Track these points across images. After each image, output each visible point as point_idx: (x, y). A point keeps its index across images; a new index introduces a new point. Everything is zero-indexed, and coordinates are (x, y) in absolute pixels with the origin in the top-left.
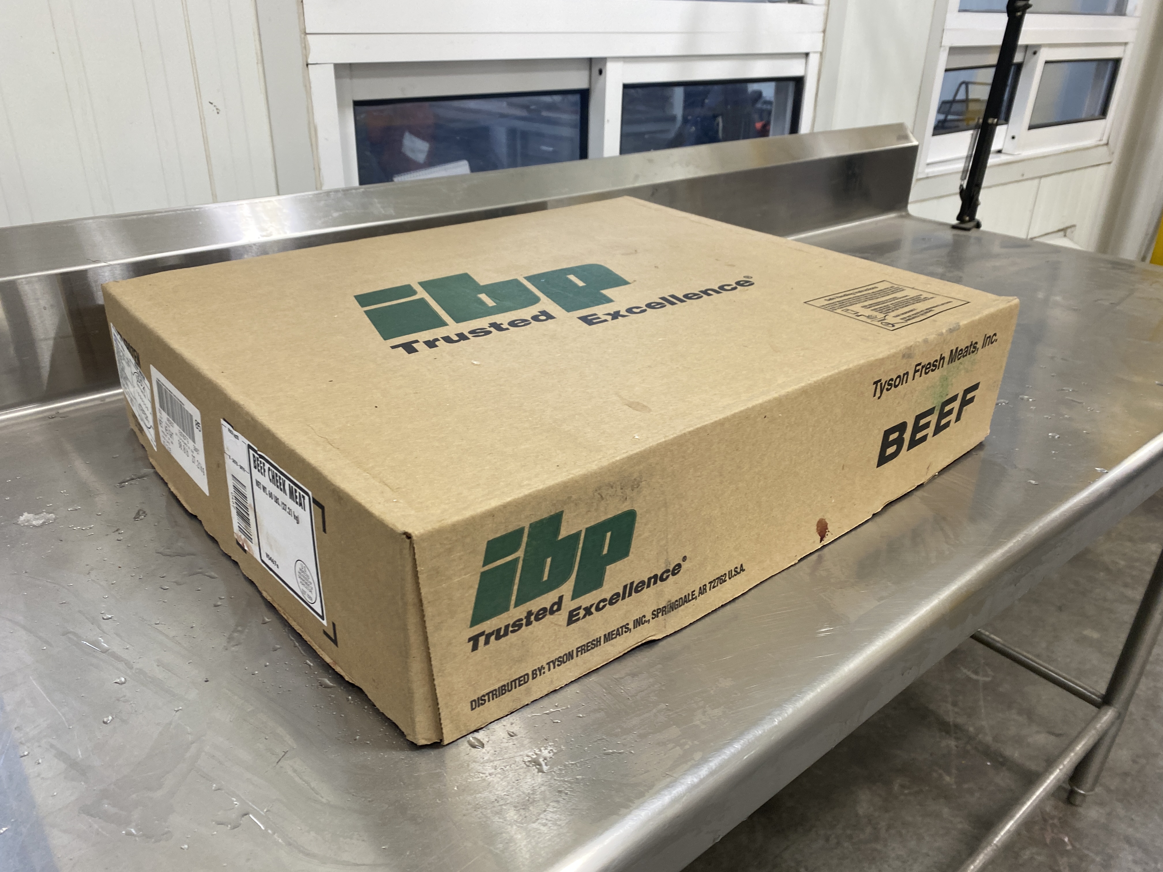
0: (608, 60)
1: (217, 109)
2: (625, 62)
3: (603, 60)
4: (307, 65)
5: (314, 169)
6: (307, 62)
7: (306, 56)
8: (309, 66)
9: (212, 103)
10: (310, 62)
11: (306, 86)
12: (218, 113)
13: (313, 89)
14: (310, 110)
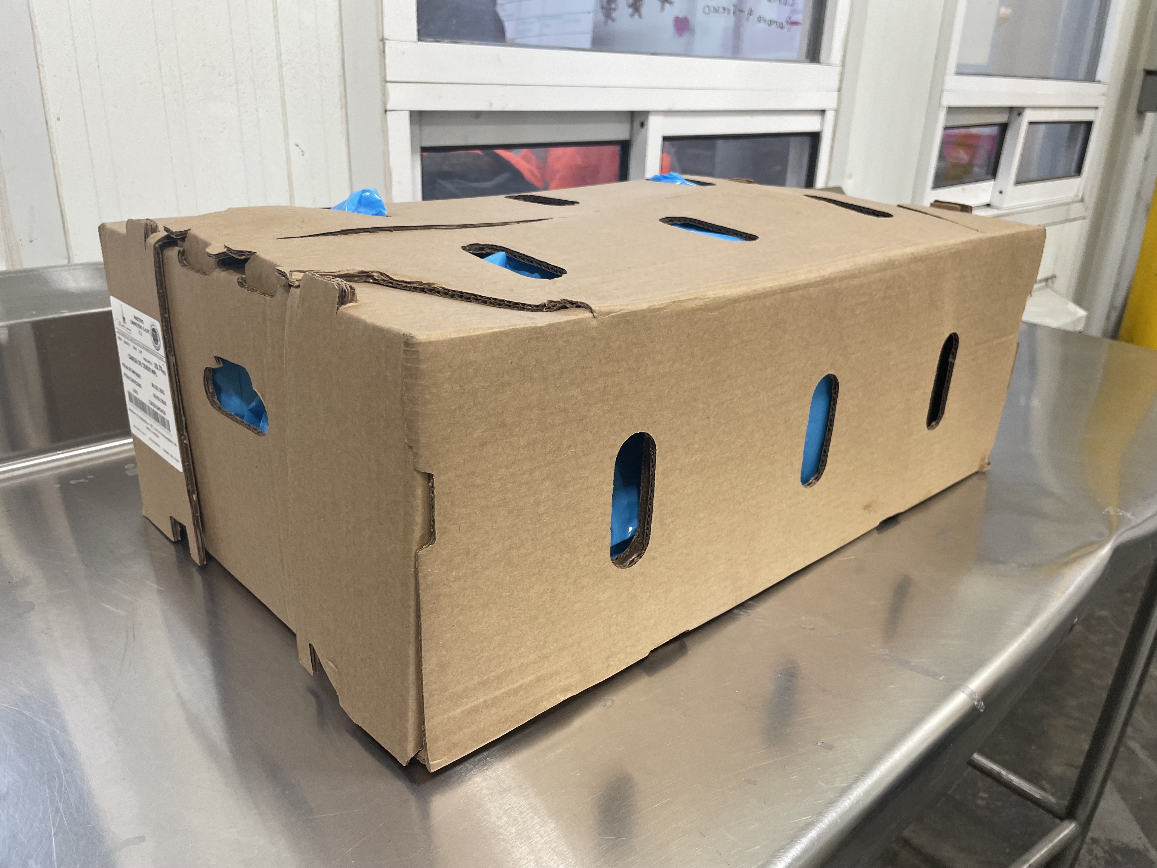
0: (651, 113)
1: (302, 151)
2: (665, 115)
3: (645, 114)
6: (385, 108)
7: (385, 103)
8: (388, 112)
9: (297, 145)
10: (388, 108)
11: (383, 131)
12: (303, 155)
13: (390, 135)
14: (386, 154)
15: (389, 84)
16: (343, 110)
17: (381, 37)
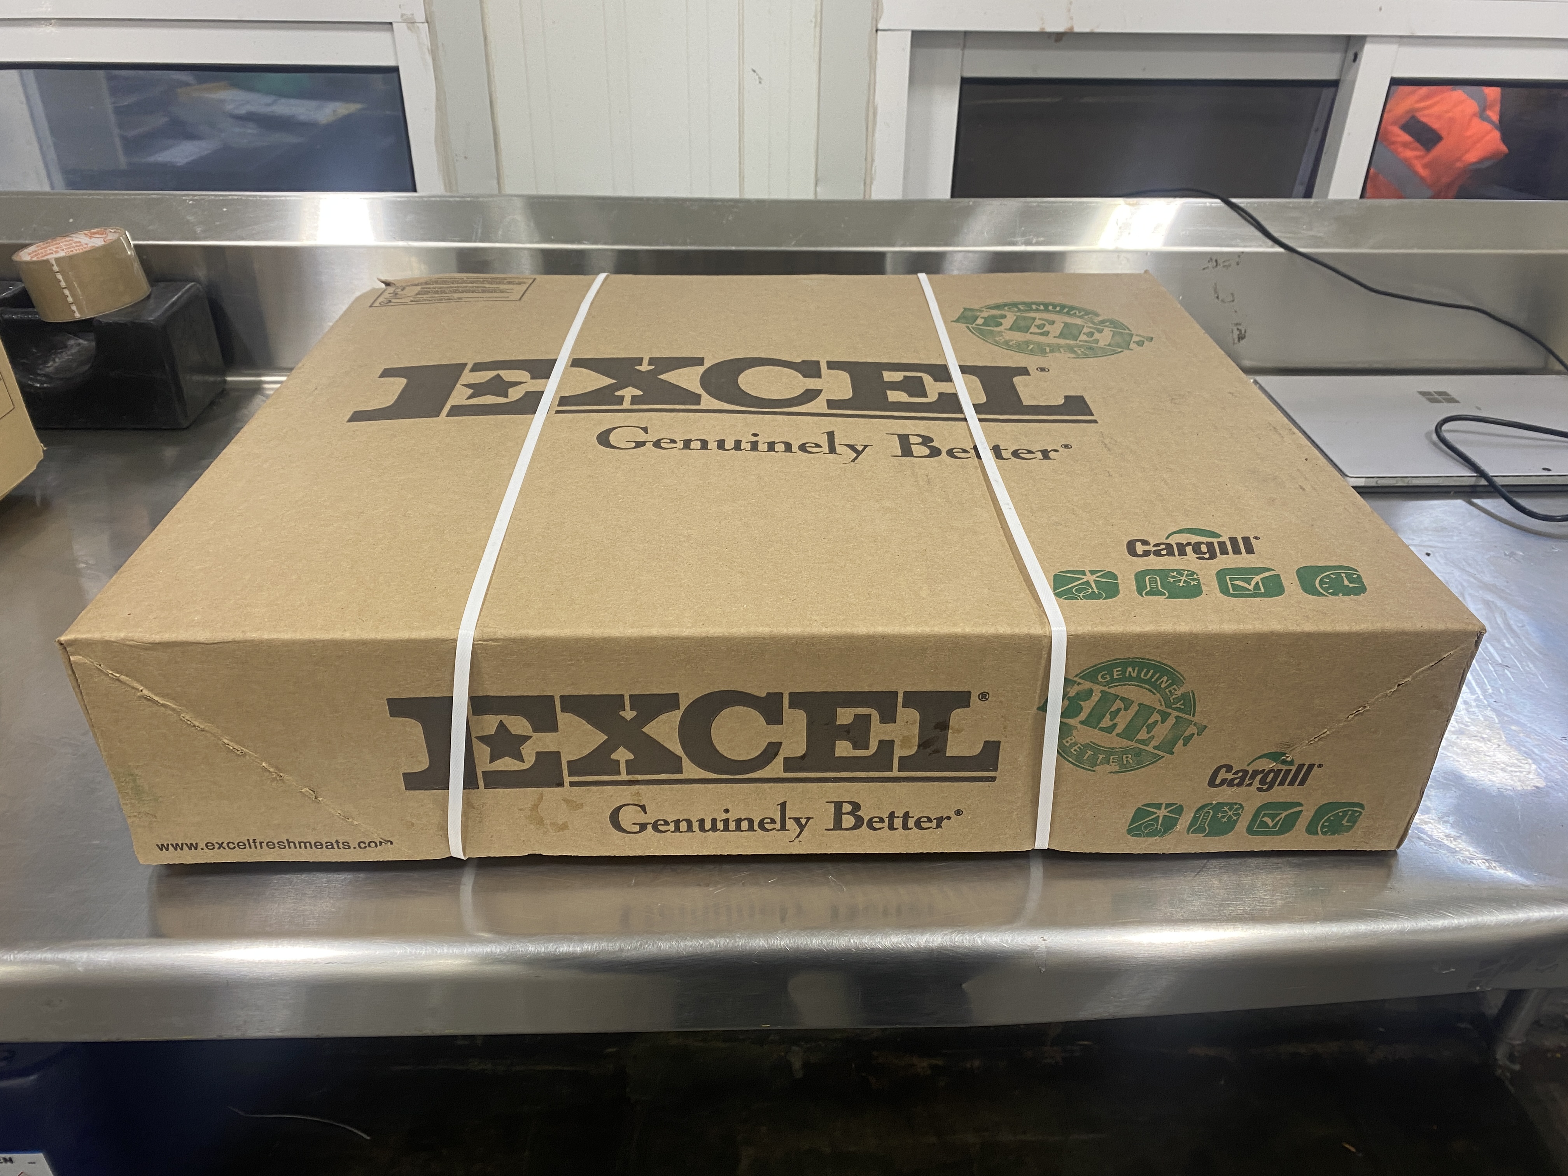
0: (1368, 39)
1: (760, 78)
2: (1400, 44)
3: (1361, 40)
4: (877, 31)
5: (866, 159)
6: (876, 26)
7: (876, 20)
8: (879, 32)
9: (754, 71)
10: (880, 27)
11: (870, 57)
12: (760, 82)
13: (879, 62)
14: (871, 86)
16: (818, 29)
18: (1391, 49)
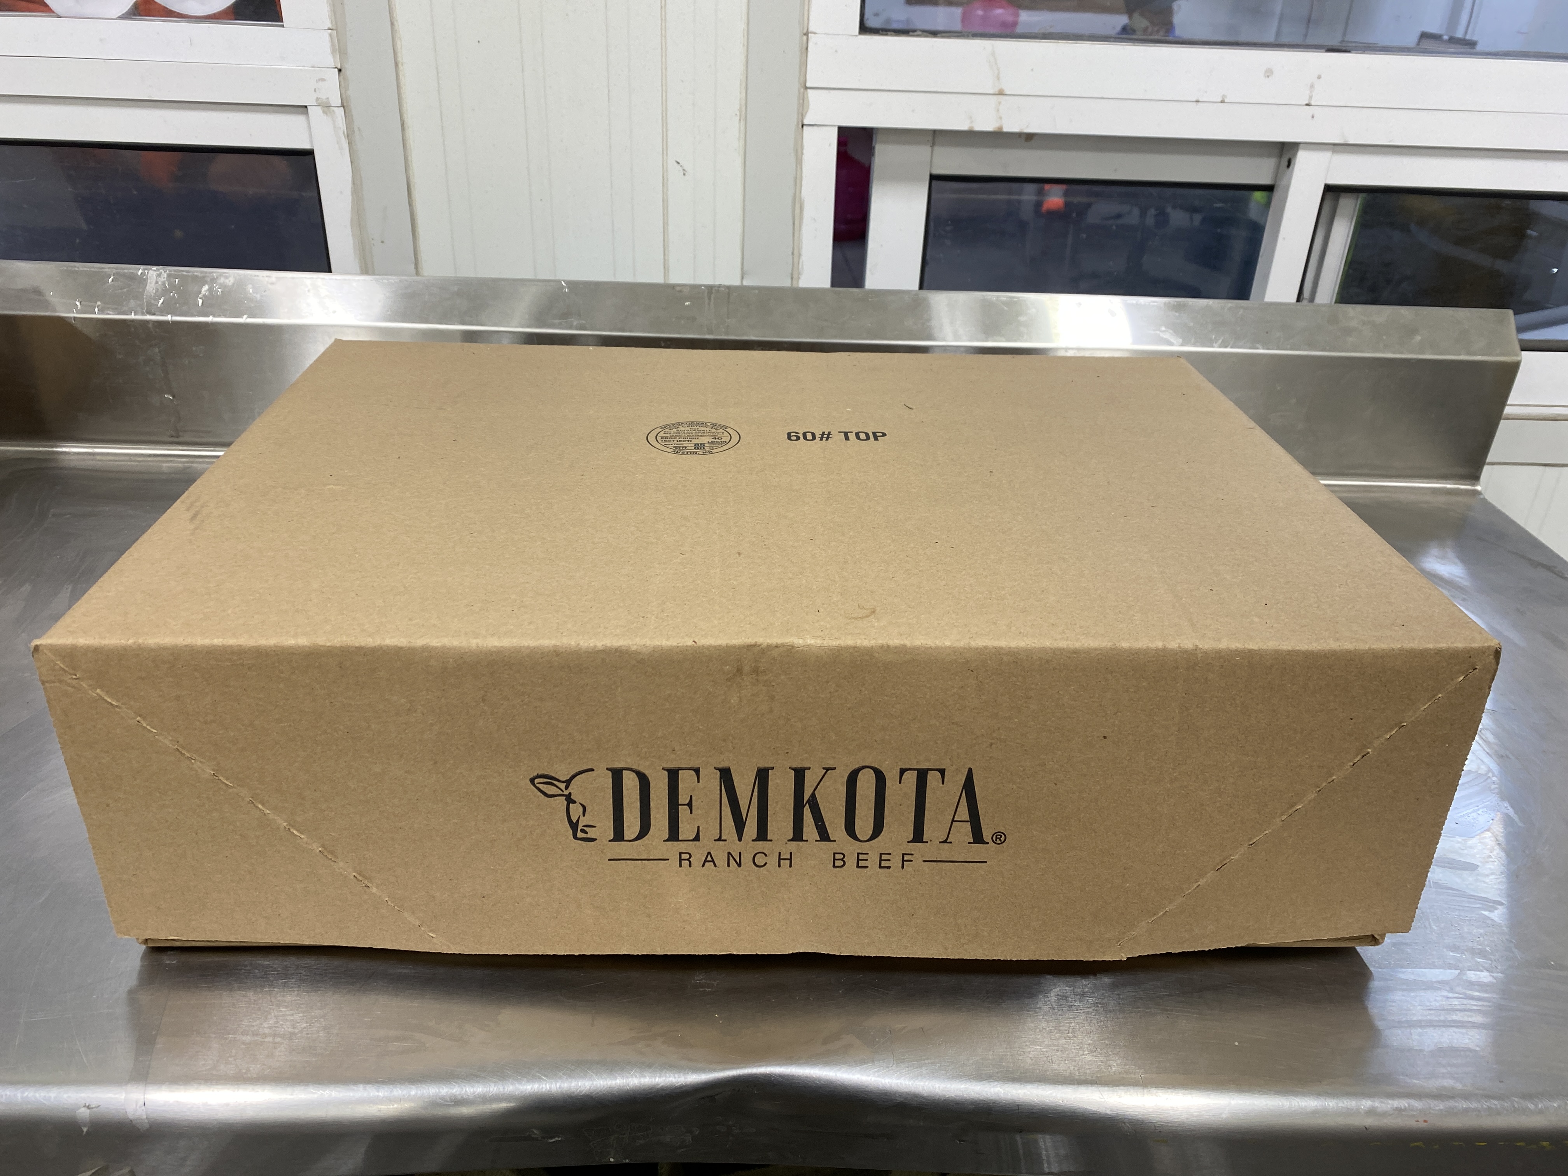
0: (1301, 146)
1: (684, 170)
2: (1334, 152)
3: (1294, 147)
4: (803, 126)
6: (802, 121)
7: (802, 115)
9: (679, 163)
10: (805, 122)
11: (796, 152)
12: (684, 174)
13: (805, 157)
14: (797, 181)
15: (809, 91)
16: (743, 123)
17: (805, 31)
18: (1324, 156)
